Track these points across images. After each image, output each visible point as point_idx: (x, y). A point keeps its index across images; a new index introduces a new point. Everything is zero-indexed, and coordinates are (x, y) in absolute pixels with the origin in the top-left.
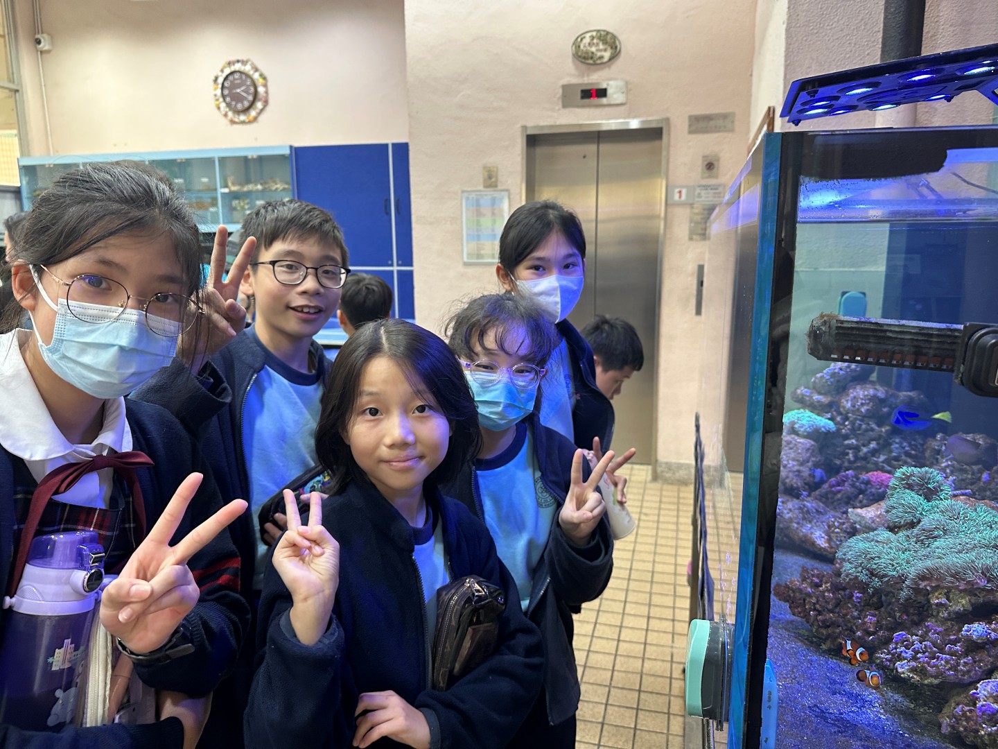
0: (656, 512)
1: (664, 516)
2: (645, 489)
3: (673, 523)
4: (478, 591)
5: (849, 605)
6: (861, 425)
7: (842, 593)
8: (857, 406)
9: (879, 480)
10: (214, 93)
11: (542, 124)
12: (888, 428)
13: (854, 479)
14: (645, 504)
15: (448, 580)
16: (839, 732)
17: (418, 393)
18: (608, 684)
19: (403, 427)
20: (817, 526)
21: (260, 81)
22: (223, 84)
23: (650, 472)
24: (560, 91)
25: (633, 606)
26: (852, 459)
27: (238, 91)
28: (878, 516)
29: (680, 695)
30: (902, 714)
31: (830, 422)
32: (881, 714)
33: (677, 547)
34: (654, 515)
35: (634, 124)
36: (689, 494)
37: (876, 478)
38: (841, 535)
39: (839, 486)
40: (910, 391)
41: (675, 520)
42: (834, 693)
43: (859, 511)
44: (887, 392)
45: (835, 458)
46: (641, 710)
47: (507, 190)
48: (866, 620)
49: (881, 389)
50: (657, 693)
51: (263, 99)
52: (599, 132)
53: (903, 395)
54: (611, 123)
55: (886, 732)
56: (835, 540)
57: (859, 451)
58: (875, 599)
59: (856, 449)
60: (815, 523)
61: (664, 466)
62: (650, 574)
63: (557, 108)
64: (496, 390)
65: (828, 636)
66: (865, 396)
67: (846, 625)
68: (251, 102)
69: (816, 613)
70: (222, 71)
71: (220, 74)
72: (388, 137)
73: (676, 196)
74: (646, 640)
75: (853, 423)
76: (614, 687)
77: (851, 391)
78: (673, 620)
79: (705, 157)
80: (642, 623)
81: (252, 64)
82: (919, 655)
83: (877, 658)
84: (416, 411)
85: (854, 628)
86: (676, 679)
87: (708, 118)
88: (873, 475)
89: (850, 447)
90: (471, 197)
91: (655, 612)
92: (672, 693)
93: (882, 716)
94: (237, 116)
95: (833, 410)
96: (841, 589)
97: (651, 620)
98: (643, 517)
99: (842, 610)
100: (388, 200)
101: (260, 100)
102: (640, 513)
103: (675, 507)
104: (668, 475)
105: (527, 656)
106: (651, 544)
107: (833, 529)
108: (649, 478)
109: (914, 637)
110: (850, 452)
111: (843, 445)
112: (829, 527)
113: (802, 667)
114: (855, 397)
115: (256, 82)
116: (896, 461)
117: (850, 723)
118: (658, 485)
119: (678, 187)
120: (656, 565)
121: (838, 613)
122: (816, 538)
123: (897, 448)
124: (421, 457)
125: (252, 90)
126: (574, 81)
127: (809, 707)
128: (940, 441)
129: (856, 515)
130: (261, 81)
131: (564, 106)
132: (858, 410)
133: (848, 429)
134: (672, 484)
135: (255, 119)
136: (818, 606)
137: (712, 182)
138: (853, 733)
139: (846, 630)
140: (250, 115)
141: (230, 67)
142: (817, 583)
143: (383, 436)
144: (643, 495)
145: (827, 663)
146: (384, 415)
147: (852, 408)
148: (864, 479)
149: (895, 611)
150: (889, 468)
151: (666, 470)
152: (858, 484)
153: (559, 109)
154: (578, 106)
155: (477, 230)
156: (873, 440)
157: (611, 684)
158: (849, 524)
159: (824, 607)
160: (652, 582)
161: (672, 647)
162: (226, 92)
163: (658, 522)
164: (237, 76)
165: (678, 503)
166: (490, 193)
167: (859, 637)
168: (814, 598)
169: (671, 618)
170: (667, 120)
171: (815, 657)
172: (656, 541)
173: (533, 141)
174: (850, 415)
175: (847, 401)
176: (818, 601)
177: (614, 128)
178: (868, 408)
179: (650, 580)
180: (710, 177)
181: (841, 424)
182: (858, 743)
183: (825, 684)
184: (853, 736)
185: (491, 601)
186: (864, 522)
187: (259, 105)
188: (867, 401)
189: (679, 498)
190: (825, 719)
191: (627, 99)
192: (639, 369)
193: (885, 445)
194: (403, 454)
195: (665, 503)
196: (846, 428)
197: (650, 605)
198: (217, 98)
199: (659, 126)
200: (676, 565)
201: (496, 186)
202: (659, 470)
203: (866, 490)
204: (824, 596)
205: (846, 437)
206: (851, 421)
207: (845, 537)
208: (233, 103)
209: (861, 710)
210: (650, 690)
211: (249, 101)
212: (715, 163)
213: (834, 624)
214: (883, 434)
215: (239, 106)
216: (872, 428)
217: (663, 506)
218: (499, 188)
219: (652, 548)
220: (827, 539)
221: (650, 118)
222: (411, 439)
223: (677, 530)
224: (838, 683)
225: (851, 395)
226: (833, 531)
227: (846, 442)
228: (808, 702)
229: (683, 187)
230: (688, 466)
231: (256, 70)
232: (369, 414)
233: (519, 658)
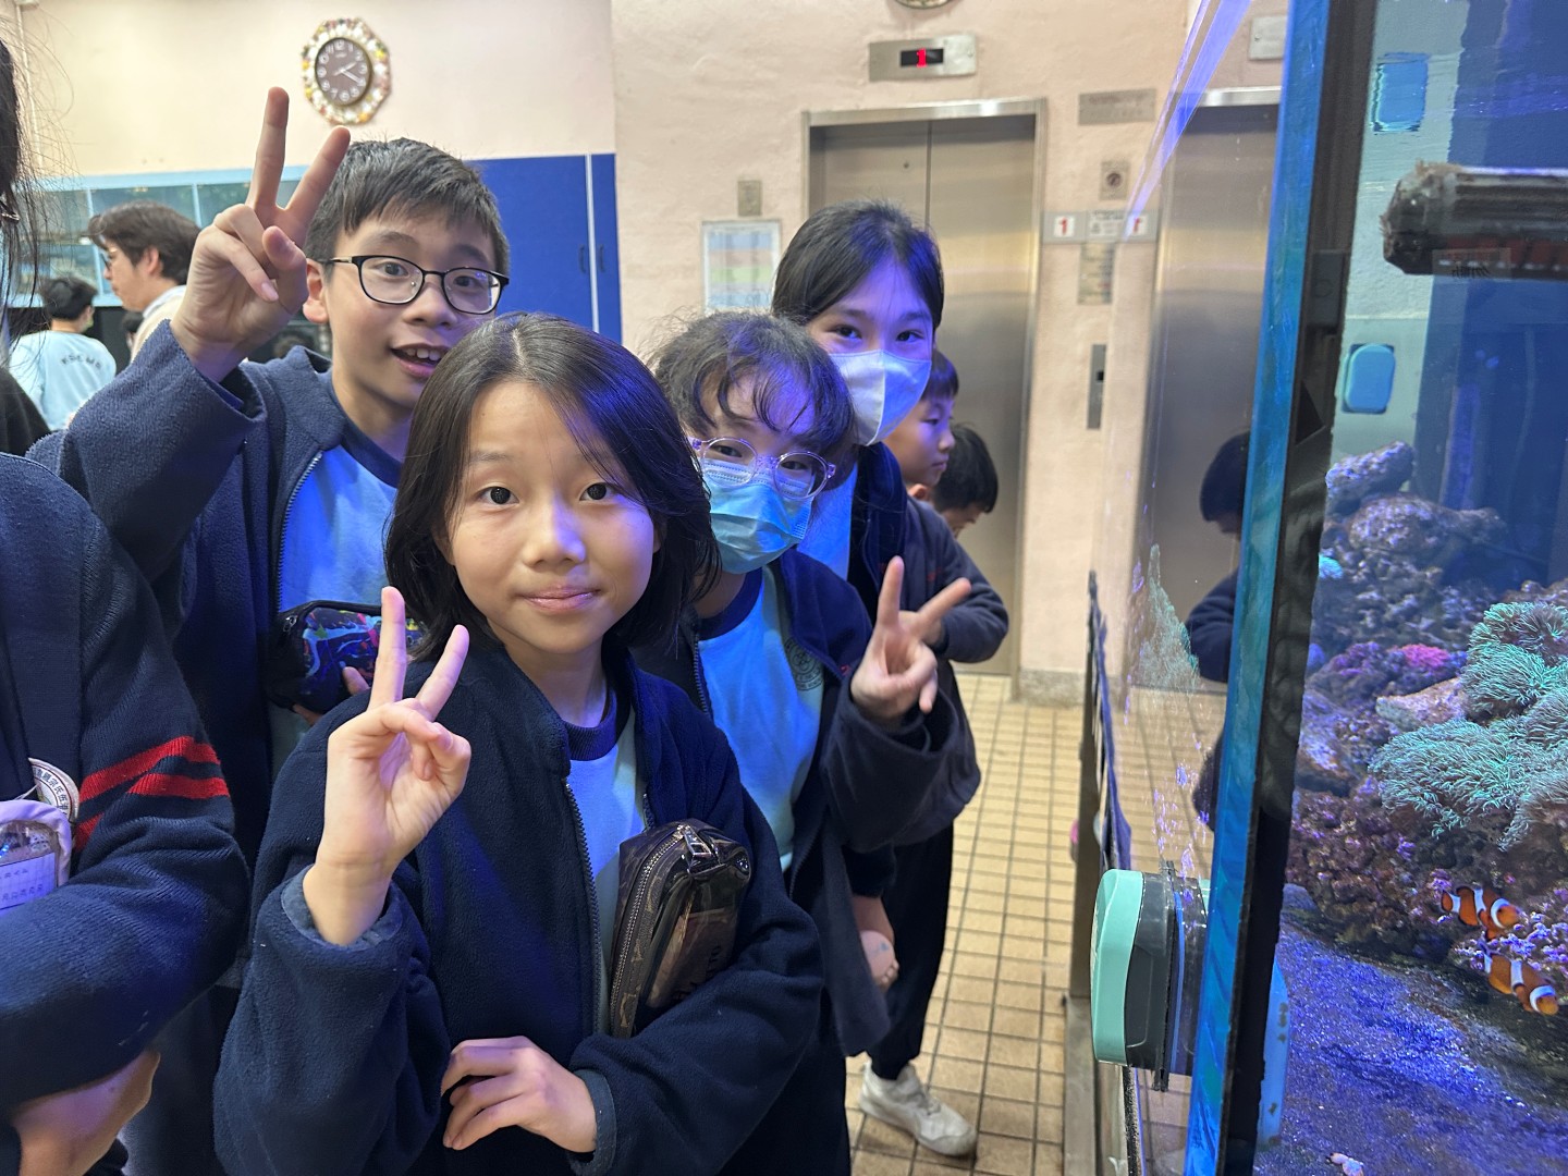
0: (1018, 749)
1: (1031, 755)
2: (1000, 713)
3: (1045, 767)
4: (699, 848)
5: (1393, 861)
6: (1387, 566)
7: (1379, 839)
8: (1380, 535)
9: (1422, 658)
10: (303, 74)
11: (837, 108)
12: (1436, 570)
13: (1379, 656)
14: (1000, 737)
15: (642, 827)
16: (1386, 1096)
17: (591, 457)
18: (938, 1022)
19: (560, 524)
20: (1314, 733)
21: (377, 55)
22: (317, 60)
23: (1008, 687)
24: (867, 53)
25: (980, 896)
26: (1371, 625)
27: (342, 70)
28: (1435, 709)
29: (1056, 1040)
30: (1504, 1063)
31: (1332, 562)
32: (1466, 1063)
33: (1051, 804)
34: (1015, 753)
35: (989, 109)
36: (1073, 724)
37: (1418, 655)
38: (1362, 746)
39: (1351, 666)
40: (1477, 508)
41: (1048, 762)
42: (1370, 1024)
43: (1398, 699)
44: (1434, 510)
45: (1340, 624)
46: (993, 1064)
47: (778, 221)
48: (1430, 885)
49: (1423, 504)
50: (1019, 1038)
51: (383, 85)
52: (931, 123)
53: (1467, 515)
54: (949, 104)
55: (1479, 1097)
56: (1349, 755)
57: (1384, 612)
58: (1441, 851)
59: (1379, 608)
60: (1311, 728)
61: (1031, 676)
62: (1008, 847)
63: (861, 81)
64: (744, 496)
65: (1352, 918)
66: (1395, 516)
67: (1386, 898)
68: (362, 90)
69: (1328, 875)
70: (316, 38)
71: (312, 42)
72: (585, 146)
73: (1058, 230)
74: (1000, 951)
75: (1372, 564)
76: (948, 1027)
77: (1369, 509)
78: (1046, 920)
79: (1105, 164)
80: (995, 924)
81: (365, 25)
82: (1546, 949)
83: (1458, 956)
84: (587, 496)
85: (1404, 902)
86: (1050, 1014)
87: (1111, 98)
88: (1412, 650)
89: (1366, 605)
90: (717, 232)
91: (1015, 906)
92: (1045, 1037)
93: (1467, 1067)
94: (340, 113)
95: (1337, 542)
96: (1374, 833)
97: (1009, 919)
98: (996, 757)
99: (1378, 870)
100: (586, 249)
101: (377, 86)
102: (992, 751)
103: (1048, 742)
104: (1037, 692)
105: (790, 973)
106: (1009, 799)
107: (1345, 736)
108: (1007, 695)
109: (1534, 915)
110: (1368, 613)
111: (1355, 601)
112: (1338, 733)
113: (1303, 975)
114: (1377, 519)
115: (370, 55)
116: (1450, 628)
117: (1405, 1079)
118: (1021, 707)
119: (1060, 214)
120: (1018, 832)
121: (1370, 876)
122: (1314, 752)
123: (1452, 605)
124: (597, 591)
125: (364, 69)
126: (890, 35)
127: (1323, 1048)
128: (1530, 593)
129: (1392, 707)
130: (379, 54)
131: (874, 78)
132: (1382, 540)
133: (1365, 574)
134: (1043, 705)
135: (371, 117)
136: (1332, 863)
137: (1117, 205)
138: (1414, 1098)
139: (1386, 907)
140: (361, 110)
141: (328, 31)
142: (1329, 821)
143: (521, 545)
144: (997, 722)
145: (1350, 967)
146: (522, 502)
147: (1371, 538)
148: (1395, 656)
149: (1489, 868)
150: (1437, 640)
151: (1035, 683)
152: (1386, 663)
153: (864, 84)
154: (896, 79)
155: (728, 289)
156: (1408, 592)
157: (942, 1022)
158: (1377, 726)
159: (1343, 863)
160: (1010, 859)
161: (1044, 963)
162: (322, 73)
163: (1021, 765)
164: (339, 46)
165: (1054, 736)
166: (749, 225)
167: (1417, 918)
168: (1325, 848)
169: (1042, 915)
170: (1044, 102)
171: (1325, 958)
172: (1018, 794)
173: (823, 138)
174: (1367, 550)
175: (1363, 525)
176: (1332, 853)
177: (955, 115)
178: (1400, 536)
179: (1007, 855)
180: (1112, 197)
181: (1351, 567)
182: (1427, 1118)
183: (1349, 1007)
184: (1416, 1103)
185: (725, 867)
186: (1407, 720)
187: (377, 94)
188: (1399, 526)
189: (1055, 727)
190: (1357, 1071)
191: (977, 64)
192: (989, 510)
193: (1432, 600)
194: (561, 581)
195: (1032, 735)
196: (1360, 573)
197: (1007, 895)
198: (308, 82)
199: (1030, 111)
200: (1050, 832)
201: (759, 213)
202: (1023, 683)
203: (1401, 675)
204: (1344, 844)
205: (1363, 588)
206: (1370, 560)
207: (1368, 750)
208: (335, 91)
209: (1425, 1055)
210: (1007, 1032)
211: (359, 88)
212: (1123, 174)
213: (1363, 896)
214: (1428, 581)
215: (344, 96)
216: (1407, 571)
217: (1029, 740)
218: (765, 216)
219: (1012, 805)
220: (1335, 756)
221: (1014, 99)
222: (576, 550)
223: (1052, 779)
224: (1375, 1005)
225: (1371, 516)
226: (1347, 740)
227: (1361, 597)
228: (1322, 1039)
229: (1069, 214)
230: (1072, 677)
231: (372, 36)
232: (491, 501)
233: (775, 976)
